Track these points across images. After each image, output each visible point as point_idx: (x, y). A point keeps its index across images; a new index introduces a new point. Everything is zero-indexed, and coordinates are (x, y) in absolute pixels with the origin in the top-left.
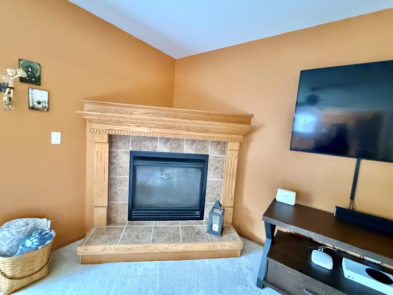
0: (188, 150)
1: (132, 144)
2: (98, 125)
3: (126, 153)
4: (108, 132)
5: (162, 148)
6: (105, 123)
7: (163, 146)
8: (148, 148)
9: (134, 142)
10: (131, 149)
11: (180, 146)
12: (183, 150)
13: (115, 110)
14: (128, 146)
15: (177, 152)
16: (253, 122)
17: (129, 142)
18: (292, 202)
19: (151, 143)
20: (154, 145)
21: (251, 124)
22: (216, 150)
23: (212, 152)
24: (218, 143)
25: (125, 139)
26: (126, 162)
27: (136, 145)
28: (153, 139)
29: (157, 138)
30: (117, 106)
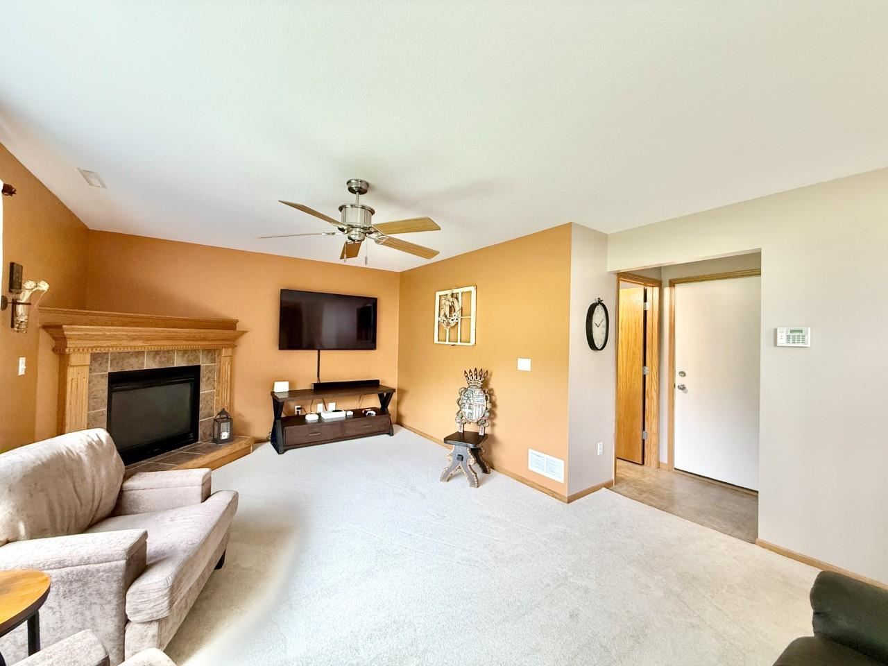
0: (179, 362)
1: (111, 363)
2: (81, 342)
3: (102, 376)
4: (90, 350)
5: (149, 364)
6: (92, 338)
7: (151, 362)
8: (132, 365)
9: (114, 361)
10: (110, 370)
11: (170, 359)
12: (173, 363)
13: (91, 321)
14: (107, 367)
15: (168, 367)
16: (239, 327)
17: (107, 362)
18: (287, 389)
19: (137, 360)
20: (140, 362)
21: (237, 329)
22: (207, 359)
23: (203, 362)
24: (209, 351)
25: (101, 357)
26: (102, 390)
27: (117, 363)
28: (139, 354)
29: (144, 352)
30: (95, 314)
